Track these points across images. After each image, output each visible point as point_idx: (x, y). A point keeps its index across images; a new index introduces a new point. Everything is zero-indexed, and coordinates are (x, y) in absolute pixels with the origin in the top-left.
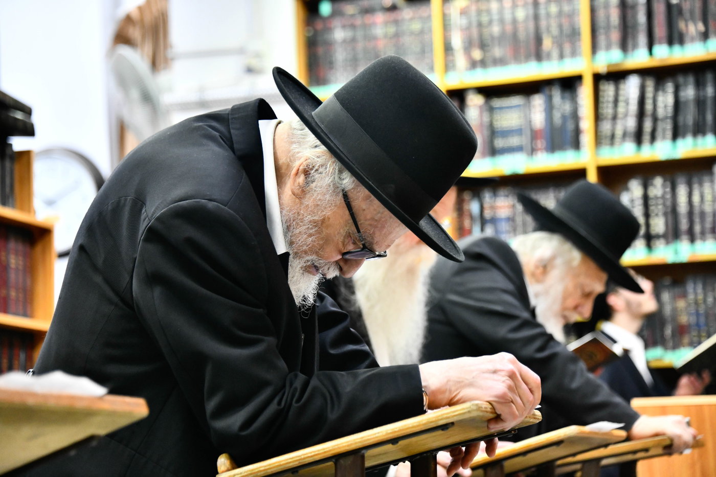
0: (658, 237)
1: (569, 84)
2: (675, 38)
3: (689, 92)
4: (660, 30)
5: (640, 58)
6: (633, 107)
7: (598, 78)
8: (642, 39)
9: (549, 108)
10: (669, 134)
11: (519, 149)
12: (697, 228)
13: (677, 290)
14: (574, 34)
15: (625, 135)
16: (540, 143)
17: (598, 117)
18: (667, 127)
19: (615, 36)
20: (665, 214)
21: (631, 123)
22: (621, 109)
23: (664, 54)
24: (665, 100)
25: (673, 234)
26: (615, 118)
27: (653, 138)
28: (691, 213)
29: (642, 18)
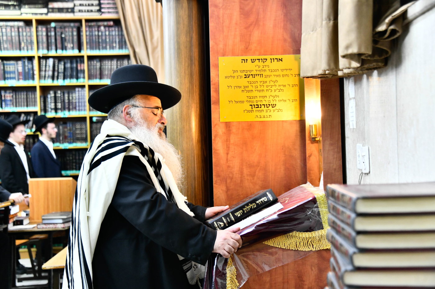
0: (59, 109)
1: (31, 59)
2: (64, 48)
3: (68, 65)
4: (59, 45)
5: (53, 53)
6: (51, 68)
7: (39, 58)
8: (54, 47)
9: (24, 66)
10: (62, 77)
11: (14, 78)
12: (71, 107)
13: (64, 126)
14: (31, 43)
15: (48, 77)
16: (21, 77)
17: (40, 70)
18: (61, 75)
19: (45, 45)
20: (61, 102)
21: (51, 73)
22: (47, 68)
23: (60, 53)
24: (61, 67)
25: (63, 109)
26: (45, 71)
27: (58, 78)
28: (69, 102)
29: (53, 40)
